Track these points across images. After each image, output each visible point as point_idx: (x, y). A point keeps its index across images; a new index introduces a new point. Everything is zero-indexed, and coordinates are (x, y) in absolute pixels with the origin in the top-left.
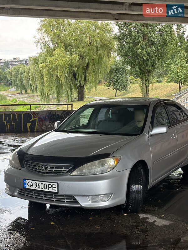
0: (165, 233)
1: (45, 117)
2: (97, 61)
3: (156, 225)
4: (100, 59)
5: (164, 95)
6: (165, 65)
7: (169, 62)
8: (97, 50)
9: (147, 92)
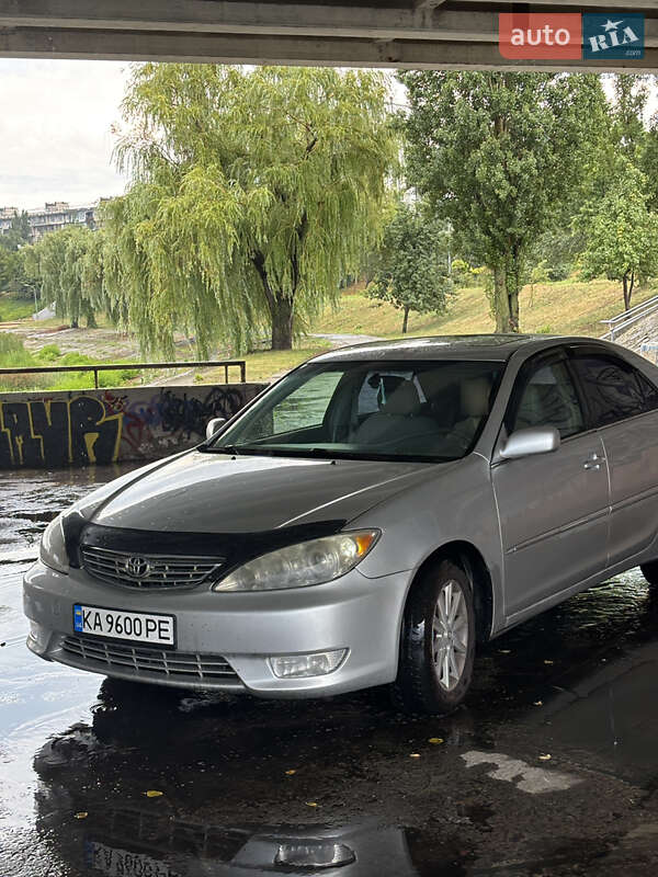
0: (550, 820)
1: (149, 410)
2: (336, 210)
3: (521, 793)
4: (347, 201)
5: (572, 322)
6: (575, 218)
7: (590, 207)
8: (335, 170)
9: (514, 314)
